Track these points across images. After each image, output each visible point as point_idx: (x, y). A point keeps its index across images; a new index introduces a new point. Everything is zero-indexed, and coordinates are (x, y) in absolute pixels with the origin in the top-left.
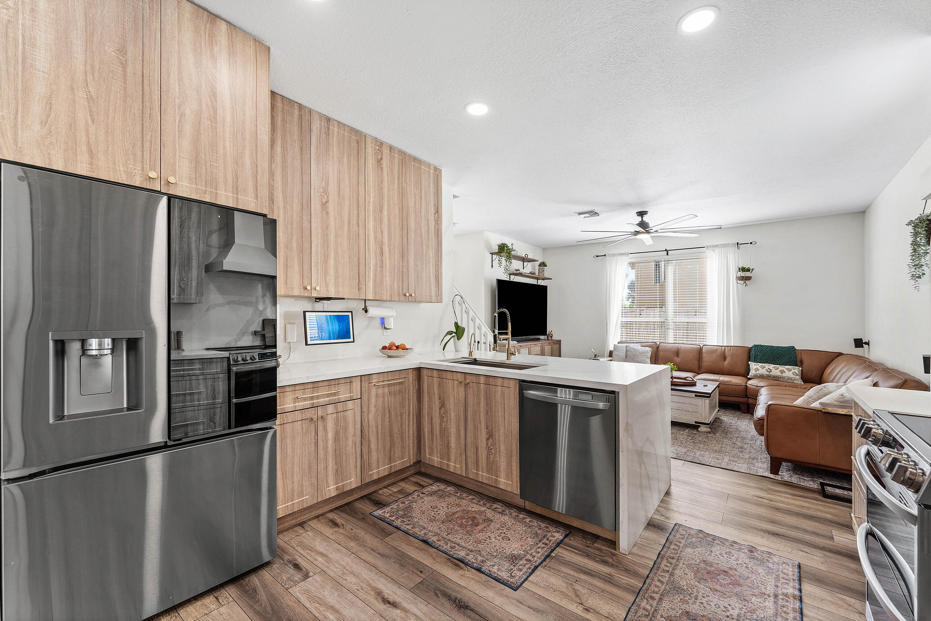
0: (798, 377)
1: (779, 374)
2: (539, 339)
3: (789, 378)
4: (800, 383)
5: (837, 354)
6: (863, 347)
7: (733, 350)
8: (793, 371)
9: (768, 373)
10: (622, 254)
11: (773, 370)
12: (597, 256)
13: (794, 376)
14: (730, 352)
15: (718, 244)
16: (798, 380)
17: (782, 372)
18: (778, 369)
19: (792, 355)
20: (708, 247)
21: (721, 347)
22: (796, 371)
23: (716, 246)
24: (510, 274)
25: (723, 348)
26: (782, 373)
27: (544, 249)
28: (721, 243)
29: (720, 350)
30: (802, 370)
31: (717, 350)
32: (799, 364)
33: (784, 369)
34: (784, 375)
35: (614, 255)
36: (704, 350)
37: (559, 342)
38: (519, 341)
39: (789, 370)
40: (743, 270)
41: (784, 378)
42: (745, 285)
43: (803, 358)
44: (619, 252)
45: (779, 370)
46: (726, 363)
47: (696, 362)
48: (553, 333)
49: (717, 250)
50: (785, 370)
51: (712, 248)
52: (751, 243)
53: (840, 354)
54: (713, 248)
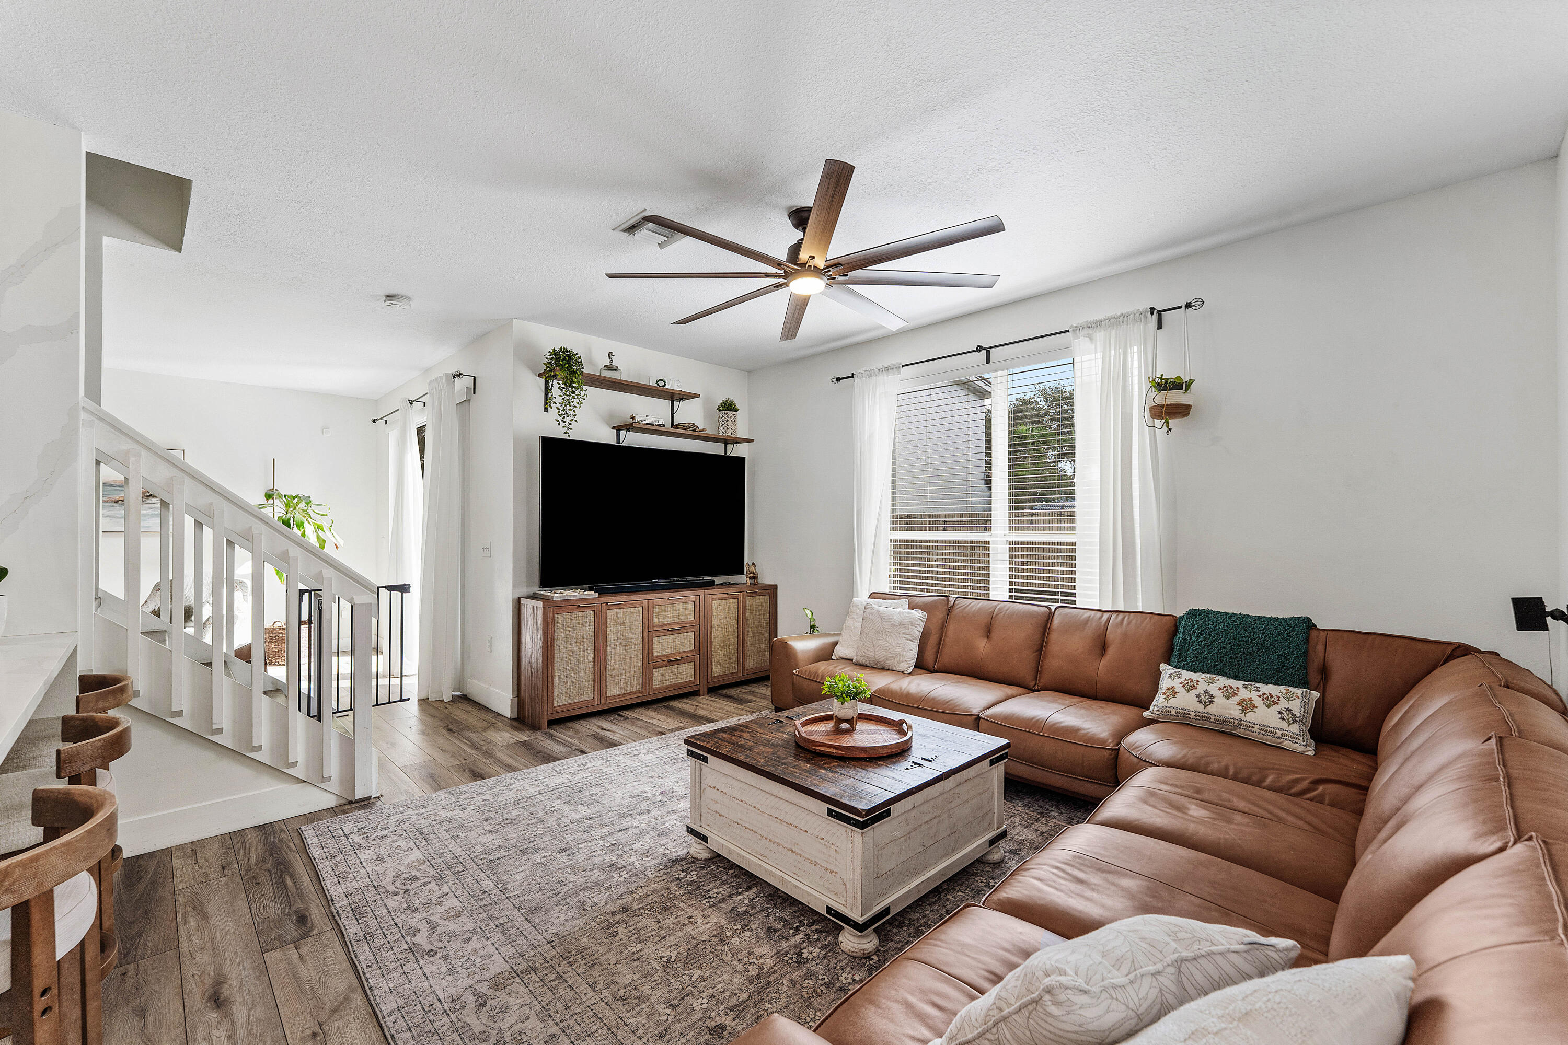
0: (1295, 728)
1: (1236, 713)
2: (711, 584)
3: (1264, 729)
4: (1301, 749)
5: (1450, 649)
6: (1545, 628)
7: (1129, 623)
8: (1283, 704)
9: (1200, 707)
10: (887, 369)
11: (1219, 699)
12: (839, 379)
13: (1284, 725)
14: (1119, 630)
15: (1102, 317)
16: (1293, 738)
17: (1247, 706)
18: (1234, 694)
19: (1293, 646)
20: (1077, 329)
21: (1099, 614)
22: (1295, 706)
23: (1098, 324)
24: (618, 429)
25: (1106, 616)
26: (1244, 710)
27: (750, 372)
28: (1110, 314)
29: (1094, 624)
30: (1320, 703)
31: (1087, 620)
32: (1314, 677)
33: (1254, 695)
34: (1250, 717)
35: (870, 374)
36: (1056, 621)
37: (772, 591)
38: (601, 592)
39: (1270, 701)
40: (1163, 385)
41: (1249, 727)
42: (1165, 429)
43: (1330, 656)
44: (879, 365)
45: (1236, 699)
46: (1104, 662)
47: (1028, 656)
48: (758, 570)
49: (1100, 335)
50: (1258, 701)
51: (1086, 331)
52: (1188, 306)
53: (1461, 651)
54: (1090, 331)
